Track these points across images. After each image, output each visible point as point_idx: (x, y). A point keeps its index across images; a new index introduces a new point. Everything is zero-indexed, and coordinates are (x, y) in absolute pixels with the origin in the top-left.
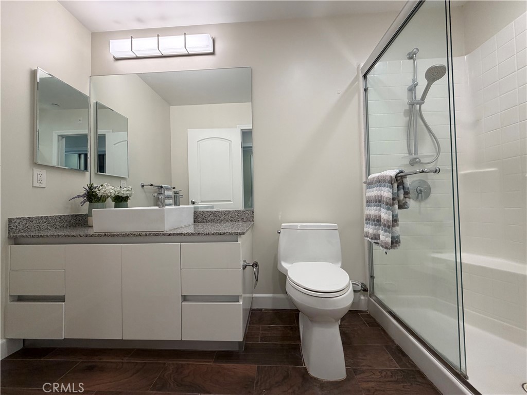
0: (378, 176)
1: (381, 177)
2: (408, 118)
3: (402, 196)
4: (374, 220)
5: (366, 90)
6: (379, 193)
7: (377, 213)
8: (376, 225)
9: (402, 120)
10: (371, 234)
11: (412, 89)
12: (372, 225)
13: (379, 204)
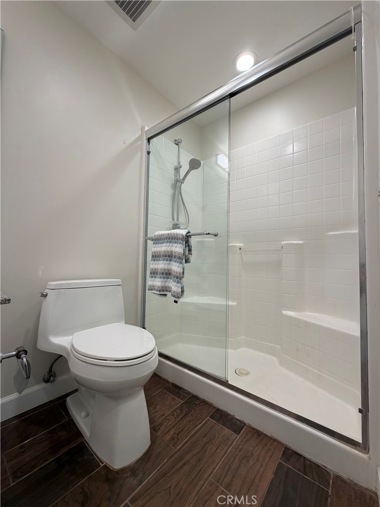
0: (168, 234)
1: (171, 234)
2: (173, 191)
3: (187, 252)
4: (163, 274)
5: (149, 153)
6: (169, 249)
7: (166, 267)
8: (164, 278)
9: (170, 191)
10: (159, 287)
11: (177, 169)
12: (161, 278)
13: (169, 259)
